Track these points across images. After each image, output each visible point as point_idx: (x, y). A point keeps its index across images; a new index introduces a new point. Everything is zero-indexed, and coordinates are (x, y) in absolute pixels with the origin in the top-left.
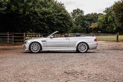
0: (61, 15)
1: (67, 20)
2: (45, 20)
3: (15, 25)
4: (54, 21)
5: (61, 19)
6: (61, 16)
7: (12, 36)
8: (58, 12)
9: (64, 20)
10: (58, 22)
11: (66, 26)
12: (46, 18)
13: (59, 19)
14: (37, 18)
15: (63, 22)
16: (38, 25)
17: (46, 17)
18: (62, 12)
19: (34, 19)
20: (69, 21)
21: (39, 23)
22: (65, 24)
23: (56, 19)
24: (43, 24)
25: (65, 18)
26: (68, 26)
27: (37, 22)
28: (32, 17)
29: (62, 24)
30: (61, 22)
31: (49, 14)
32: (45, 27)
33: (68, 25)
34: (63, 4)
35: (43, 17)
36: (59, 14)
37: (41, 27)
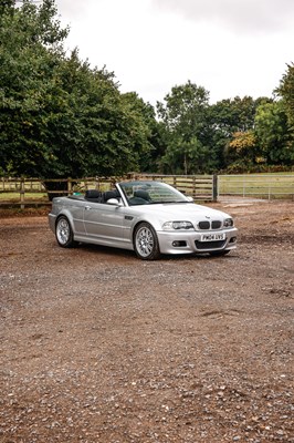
0: (103, 114)
1: (121, 129)
2: (42, 133)
4: (74, 135)
6: (101, 117)
8: (91, 102)
9: (112, 130)
10: (92, 139)
11: (119, 152)
12: (44, 125)
13: (95, 127)
14: (11, 125)
15: (109, 137)
16: (19, 148)
17: (45, 120)
18: (106, 104)
19: (1, 129)
20: (128, 133)
21: (23, 142)
22: (114, 144)
23: (81, 129)
24: (34, 146)
25: (114, 124)
26: (127, 150)
27: (10, 139)
29: (105, 143)
30: (100, 137)
31: (55, 112)
32: (42, 157)
33: (126, 145)
34: (112, 75)
35: (34, 124)
36: (94, 109)
37: (29, 158)
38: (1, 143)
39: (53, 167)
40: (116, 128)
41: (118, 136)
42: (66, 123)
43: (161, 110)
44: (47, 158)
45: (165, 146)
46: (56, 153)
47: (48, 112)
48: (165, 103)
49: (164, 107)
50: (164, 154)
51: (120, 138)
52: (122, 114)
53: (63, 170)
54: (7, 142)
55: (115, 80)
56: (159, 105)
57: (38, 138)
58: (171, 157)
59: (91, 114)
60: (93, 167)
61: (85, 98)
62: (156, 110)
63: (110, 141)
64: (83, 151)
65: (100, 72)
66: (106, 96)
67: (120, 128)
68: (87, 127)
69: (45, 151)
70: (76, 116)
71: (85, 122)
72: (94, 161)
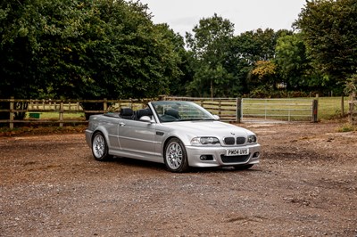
0: (137, 41)
1: (154, 55)
2: (80, 58)
4: (110, 60)
6: (135, 44)
8: (125, 31)
9: (145, 56)
10: (127, 64)
11: (152, 76)
12: (82, 51)
13: (130, 53)
14: (52, 51)
15: (142, 63)
16: (59, 72)
17: (84, 47)
18: (140, 32)
20: (159, 59)
21: (63, 66)
22: (147, 69)
23: (116, 55)
24: (73, 70)
25: (147, 51)
26: (158, 74)
27: (52, 63)
29: (138, 68)
30: (135, 62)
31: (93, 39)
32: (80, 80)
33: (157, 70)
34: (146, 7)
35: (73, 49)
36: (129, 37)
37: (68, 80)
38: (43, 66)
39: (90, 89)
40: (149, 54)
41: (150, 62)
42: (102, 50)
43: (190, 40)
44: (85, 80)
45: (193, 73)
46: (93, 77)
47: (87, 39)
48: (194, 34)
49: (193, 37)
50: (192, 80)
51: (152, 63)
52: (154, 41)
53: (99, 92)
54: (48, 66)
55: (148, 12)
56: (188, 35)
57: (77, 62)
58: (198, 83)
59: (126, 42)
60: (127, 89)
61: (120, 27)
62: (185, 40)
63: (143, 65)
64: (118, 75)
65: (135, 5)
66: (140, 26)
67: (152, 54)
68: (122, 53)
69: (83, 74)
70: (113, 44)
71: (120, 49)
72: (128, 84)
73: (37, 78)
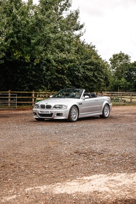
0: (90, 64)
1: (100, 70)
2: (65, 72)
3: (20, 80)
4: (79, 73)
5: (91, 70)
7: (15, 96)
8: (86, 59)
9: (95, 71)
10: (86, 74)
11: (99, 80)
12: (66, 68)
13: (88, 69)
14: (52, 68)
15: (94, 74)
16: (55, 79)
17: (67, 66)
18: (93, 59)
19: (47, 70)
20: (102, 72)
21: (57, 76)
22: (96, 77)
23: (82, 70)
24: (61, 77)
25: (96, 68)
26: (102, 80)
27: (52, 74)
28: (46, 67)
29: (92, 77)
30: (90, 74)
31: (71, 62)
32: (65, 82)
33: (101, 78)
35: (62, 67)
36: (87, 62)
37: (59, 83)
38: (48, 76)
40: (97, 70)
42: (75, 67)
44: (67, 83)
46: (71, 81)
47: (68, 63)
50: (108, 86)
51: (99, 74)
52: (99, 63)
54: (50, 75)
57: (63, 74)
59: (86, 64)
61: (83, 57)
64: (81, 80)
66: (93, 56)
68: (84, 69)
69: (66, 80)
70: (80, 65)
71: (83, 67)
72: (87, 85)
73: (45, 81)
